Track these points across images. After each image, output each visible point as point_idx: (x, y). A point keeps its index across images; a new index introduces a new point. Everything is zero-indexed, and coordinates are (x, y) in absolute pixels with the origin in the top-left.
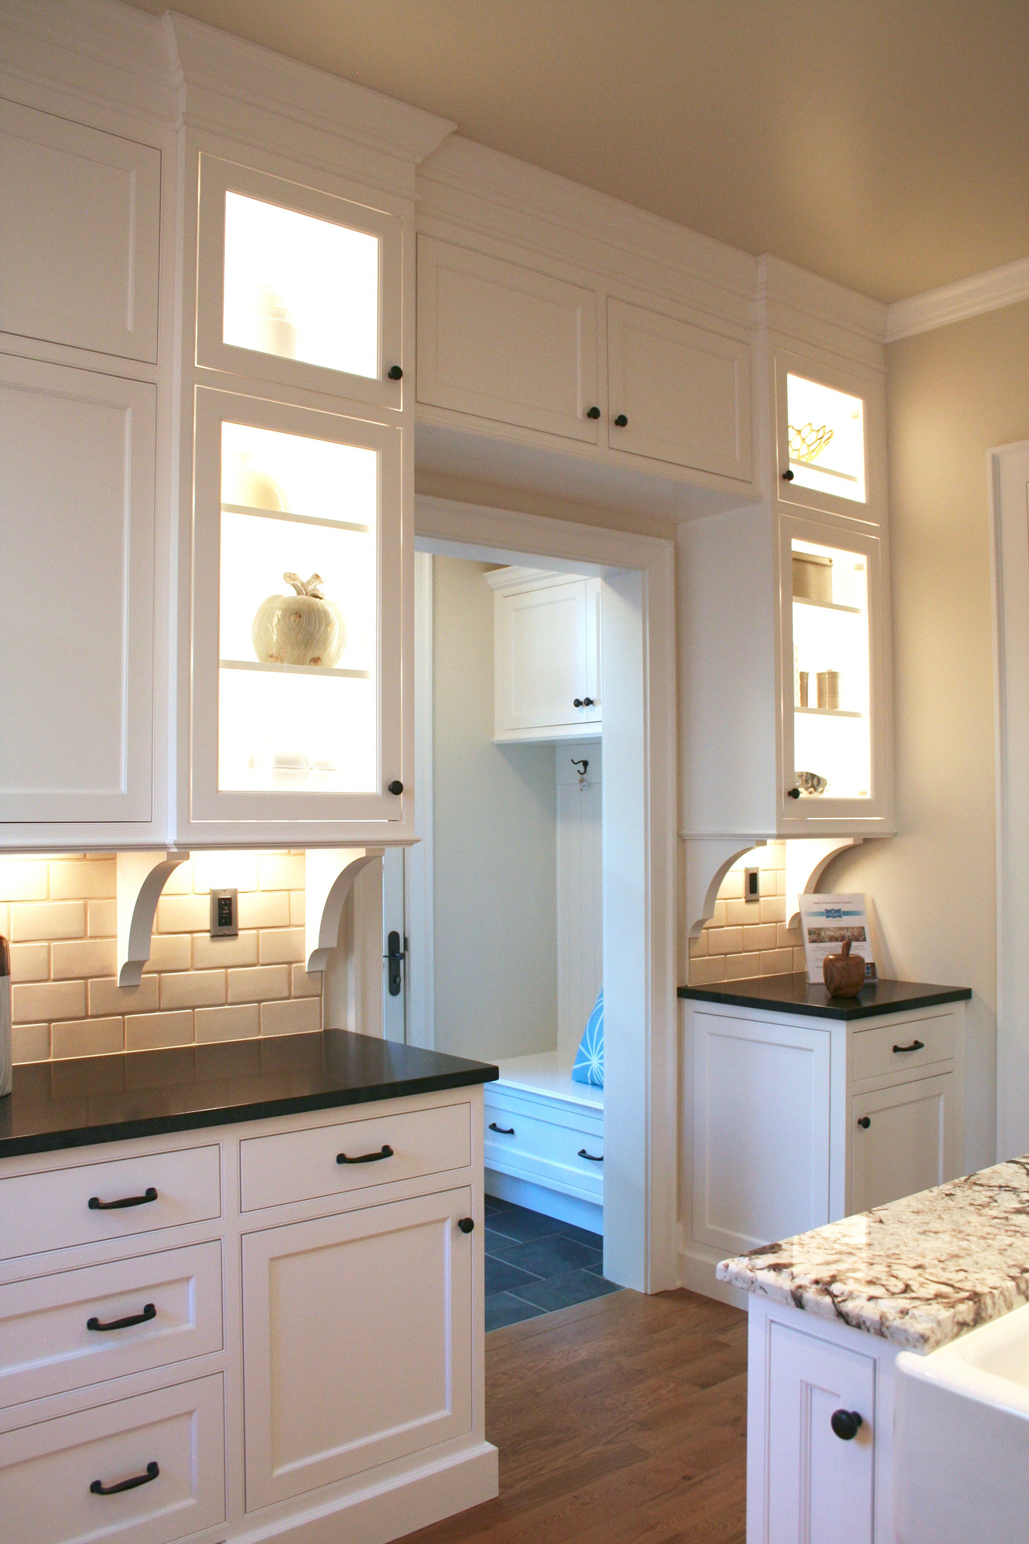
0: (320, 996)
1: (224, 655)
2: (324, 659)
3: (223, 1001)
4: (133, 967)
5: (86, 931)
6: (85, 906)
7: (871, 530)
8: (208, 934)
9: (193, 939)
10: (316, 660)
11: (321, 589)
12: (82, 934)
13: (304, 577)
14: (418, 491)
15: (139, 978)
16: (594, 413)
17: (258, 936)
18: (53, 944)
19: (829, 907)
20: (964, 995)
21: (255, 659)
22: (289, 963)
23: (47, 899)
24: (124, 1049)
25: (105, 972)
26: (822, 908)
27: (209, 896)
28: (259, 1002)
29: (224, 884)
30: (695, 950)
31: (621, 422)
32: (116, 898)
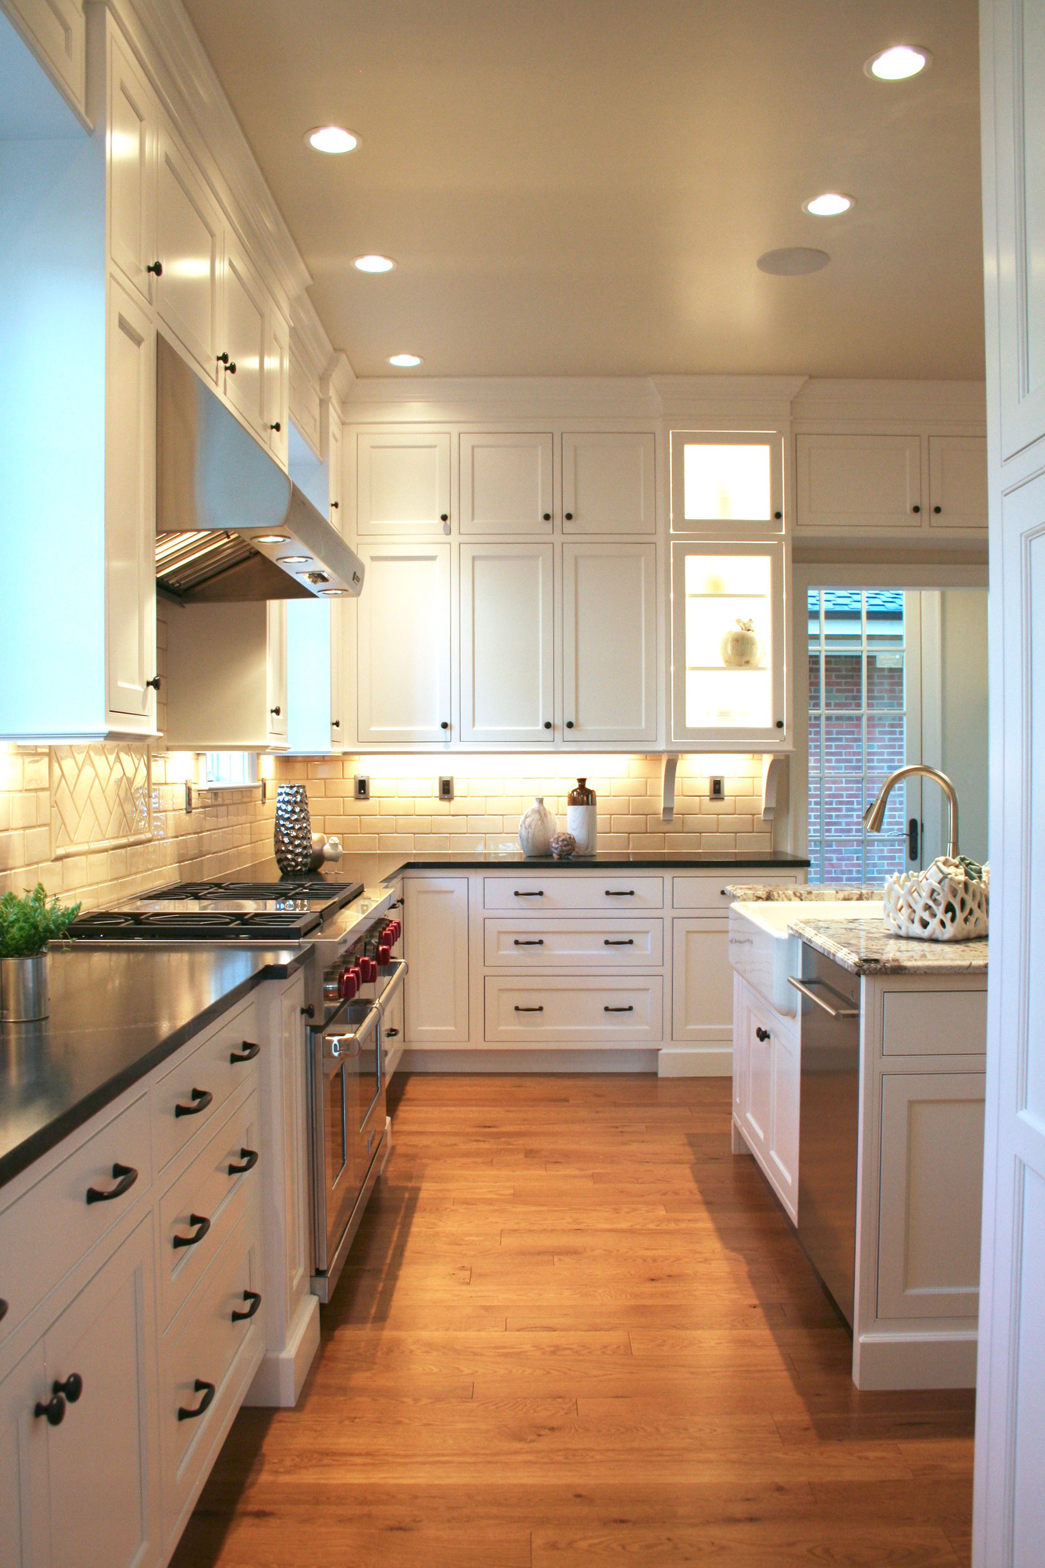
0: (771, 833)
1: (689, 664)
2: (752, 661)
3: (716, 831)
4: (668, 810)
5: (647, 793)
6: (646, 781)
8: (708, 798)
9: (700, 800)
10: (747, 662)
11: (753, 626)
12: (644, 794)
13: (745, 622)
15: (672, 816)
16: (916, 509)
17: (735, 801)
18: (631, 798)
21: (724, 665)
22: (753, 815)
23: (629, 778)
24: (664, 849)
25: (656, 813)
27: (709, 779)
28: (736, 833)
29: (717, 773)
31: (938, 510)
32: (661, 778)
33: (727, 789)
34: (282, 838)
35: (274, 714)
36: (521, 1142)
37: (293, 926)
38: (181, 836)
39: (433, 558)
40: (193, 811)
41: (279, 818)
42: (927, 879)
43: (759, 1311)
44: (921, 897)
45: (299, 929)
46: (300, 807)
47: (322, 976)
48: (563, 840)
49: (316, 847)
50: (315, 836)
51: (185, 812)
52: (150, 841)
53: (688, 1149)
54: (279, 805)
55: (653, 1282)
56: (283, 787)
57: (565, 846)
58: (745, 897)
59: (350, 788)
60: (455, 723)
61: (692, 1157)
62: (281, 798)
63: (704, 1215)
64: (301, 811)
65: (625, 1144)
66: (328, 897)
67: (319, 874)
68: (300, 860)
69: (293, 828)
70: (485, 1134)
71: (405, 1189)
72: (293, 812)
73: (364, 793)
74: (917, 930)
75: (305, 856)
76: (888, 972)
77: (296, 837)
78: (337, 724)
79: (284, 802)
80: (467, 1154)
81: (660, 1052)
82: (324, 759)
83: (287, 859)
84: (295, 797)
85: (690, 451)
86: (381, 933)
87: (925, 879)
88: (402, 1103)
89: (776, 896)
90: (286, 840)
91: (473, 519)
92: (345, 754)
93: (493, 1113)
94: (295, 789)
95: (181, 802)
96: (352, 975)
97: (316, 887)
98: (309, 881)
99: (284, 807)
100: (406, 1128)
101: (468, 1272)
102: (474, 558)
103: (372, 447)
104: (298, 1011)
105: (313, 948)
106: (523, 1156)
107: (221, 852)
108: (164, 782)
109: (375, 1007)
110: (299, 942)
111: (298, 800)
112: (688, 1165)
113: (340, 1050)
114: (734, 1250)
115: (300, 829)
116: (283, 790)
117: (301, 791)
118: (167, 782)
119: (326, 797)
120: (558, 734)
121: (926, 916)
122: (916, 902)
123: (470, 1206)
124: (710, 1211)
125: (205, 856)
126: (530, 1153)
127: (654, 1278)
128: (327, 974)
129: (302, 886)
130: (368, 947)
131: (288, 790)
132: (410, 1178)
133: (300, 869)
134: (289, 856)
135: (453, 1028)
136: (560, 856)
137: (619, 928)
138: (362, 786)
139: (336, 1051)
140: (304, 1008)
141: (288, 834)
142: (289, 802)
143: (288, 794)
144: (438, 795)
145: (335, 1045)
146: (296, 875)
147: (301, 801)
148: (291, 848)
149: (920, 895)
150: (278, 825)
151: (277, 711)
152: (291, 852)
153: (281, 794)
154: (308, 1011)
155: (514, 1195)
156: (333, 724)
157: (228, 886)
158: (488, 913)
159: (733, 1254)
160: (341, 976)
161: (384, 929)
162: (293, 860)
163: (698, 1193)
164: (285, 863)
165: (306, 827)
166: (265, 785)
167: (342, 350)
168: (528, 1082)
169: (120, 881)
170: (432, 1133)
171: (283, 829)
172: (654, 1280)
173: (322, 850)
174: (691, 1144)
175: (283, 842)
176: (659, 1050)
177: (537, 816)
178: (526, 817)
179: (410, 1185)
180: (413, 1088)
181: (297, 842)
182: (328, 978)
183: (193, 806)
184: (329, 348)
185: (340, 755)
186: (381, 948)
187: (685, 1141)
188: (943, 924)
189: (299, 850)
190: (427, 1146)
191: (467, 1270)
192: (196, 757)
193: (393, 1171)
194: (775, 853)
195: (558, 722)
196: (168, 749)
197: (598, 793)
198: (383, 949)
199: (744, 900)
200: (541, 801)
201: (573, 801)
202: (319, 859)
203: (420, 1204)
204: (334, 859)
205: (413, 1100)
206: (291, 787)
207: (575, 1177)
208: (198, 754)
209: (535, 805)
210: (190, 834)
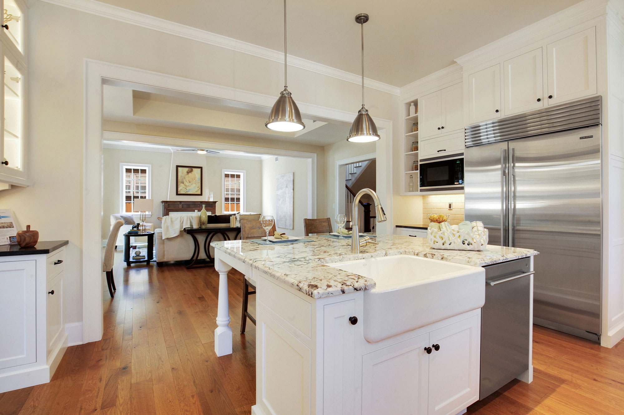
20: (66, 243)
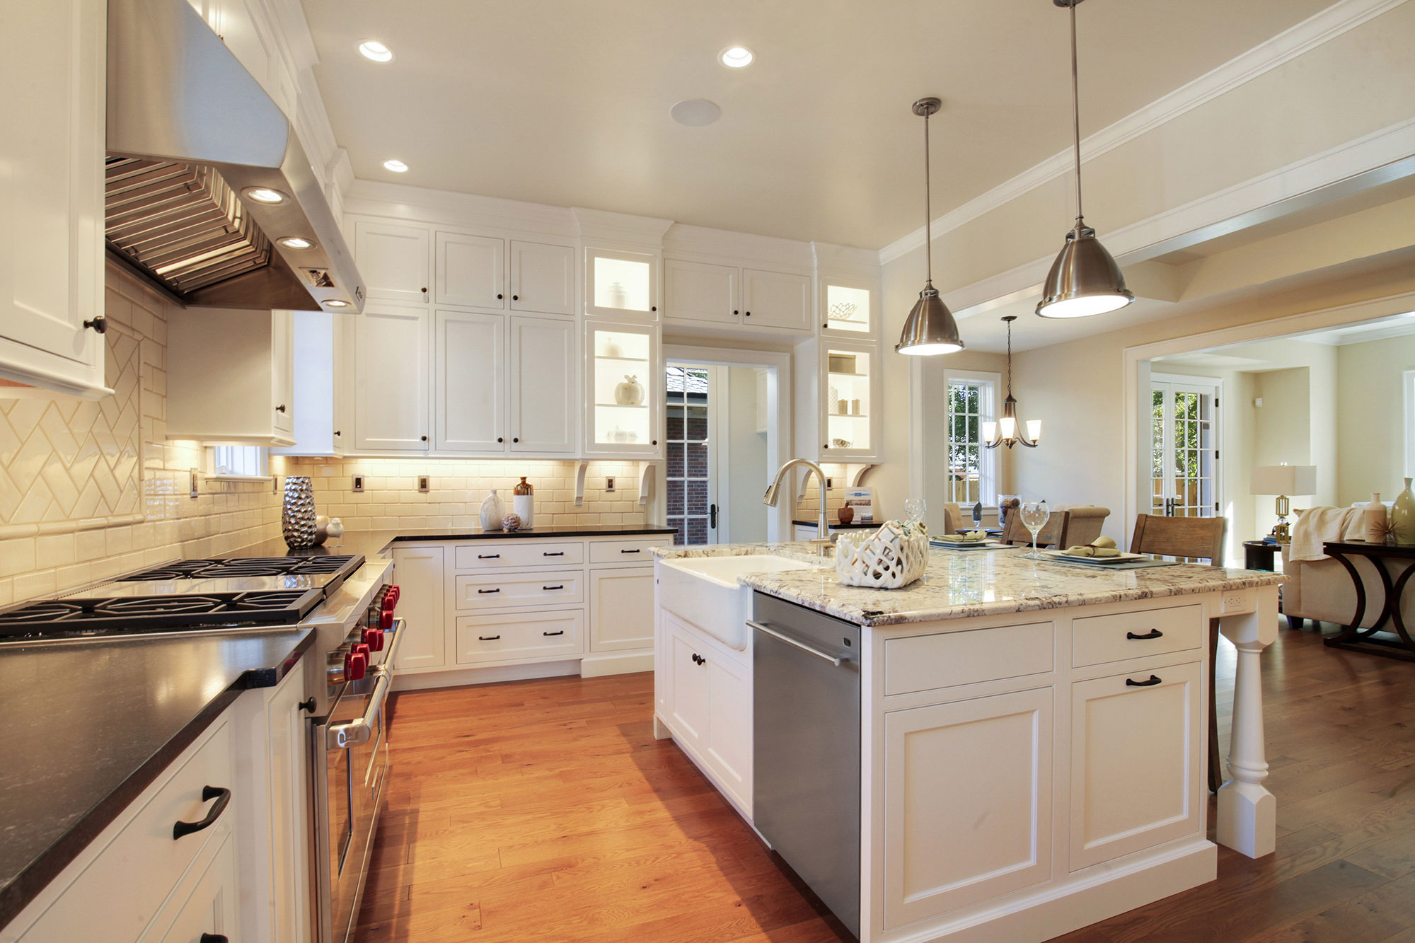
0: (643, 513)
1: (596, 402)
2: (635, 403)
3: (610, 512)
4: (579, 499)
5: (566, 487)
6: (565, 480)
7: (872, 343)
8: (605, 490)
9: (600, 492)
10: (632, 403)
11: (635, 380)
12: (564, 488)
13: (631, 376)
14: (663, 343)
15: (582, 502)
16: (736, 313)
17: (622, 492)
18: (555, 490)
19: (856, 492)
21: (615, 403)
22: (634, 501)
23: (552, 476)
24: (577, 524)
25: (571, 500)
26: (854, 493)
27: (605, 478)
28: (622, 513)
30: (801, 507)
31: (748, 314)
32: (574, 477)
33: (616, 484)
34: (289, 519)
35: (279, 411)
36: (496, 747)
37: (291, 607)
38: (184, 518)
39: (415, 318)
40: (199, 496)
41: (286, 503)
42: (880, 540)
43: (744, 908)
44: (874, 554)
45: (297, 611)
46: (306, 494)
47: (325, 660)
48: (512, 519)
49: (320, 527)
50: (319, 518)
51: (189, 496)
52: (142, 522)
53: (623, 739)
54: (286, 492)
55: (646, 890)
56: (290, 478)
57: (514, 523)
58: (670, 556)
59: (350, 484)
60: (431, 436)
61: (628, 746)
62: (288, 487)
63: (658, 804)
64: (307, 497)
65: (575, 740)
66: (331, 570)
67: (323, 548)
68: (305, 536)
69: (299, 511)
70: (469, 744)
71: (404, 813)
72: (299, 498)
73: (360, 487)
74: (870, 580)
75: (311, 534)
76: (893, 622)
77: (302, 519)
78: (338, 433)
79: (291, 490)
80: (454, 767)
81: (582, 661)
82: (327, 460)
83: (293, 536)
84: (301, 485)
85: (598, 261)
86: (383, 599)
87: (877, 539)
88: (394, 721)
89: (691, 555)
90: (293, 521)
91: (446, 293)
92: (345, 457)
93: (468, 723)
94: (301, 480)
95: (187, 488)
96: (360, 655)
97: (319, 560)
98: (313, 555)
99: (291, 494)
100: (400, 745)
101: (478, 910)
102: (446, 321)
103: (368, 233)
104: (296, 706)
105: (315, 632)
106: (501, 762)
107: (231, 532)
108: (162, 467)
109: (383, 676)
110: (296, 627)
111: (304, 488)
112: (629, 754)
113: (347, 740)
114: (696, 838)
115: (305, 512)
116: (290, 481)
117: (307, 481)
118: (166, 468)
119: (329, 490)
120: (507, 446)
121: (880, 569)
122: (870, 558)
123: (465, 825)
124: (662, 799)
125: (213, 535)
126: (506, 758)
127: (645, 885)
128: (331, 656)
129: (306, 559)
130: (372, 613)
131: (295, 481)
132: (408, 799)
133: (306, 544)
134: (296, 534)
135: (432, 656)
136: (510, 530)
137: (553, 579)
138: (358, 482)
139: (342, 742)
140: (303, 702)
141: (294, 516)
142: (295, 490)
143: (295, 484)
144: (417, 488)
145: (341, 735)
146: (302, 549)
147: (306, 489)
148: (297, 527)
149: (873, 553)
150: (285, 510)
151: (282, 409)
152: (297, 530)
153: (288, 484)
154: (308, 706)
155: (502, 805)
156: (335, 433)
157: (229, 562)
158: (458, 572)
159: (696, 844)
160: (348, 657)
161: (386, 595)
162: (299, 537)
163: (646, 781)
164: (292, 540)
165: (311, 511)
166: (276, 479)
167: (344, 147)
168: (491, 691)
169: (93, 563)
170: (422, 748)
171: (290, 512)
172: (646, 887)
173: (325, 529)
174: (624, 734)
175: (290, 522)
176: (581, 659)
177: (493, 503)
178: (485, 504)
179: (409, 808)
180: (402, 706)
181: (302, 523)
182: (333, 659)
183: (199, 492)
184: (334, 144)
185: (341, 457)
186: (384, 614)
187: (619, 732)
188: (894, 575)
189: (305, 529)
190: (420, 763)
191: (476, 908)
192: (204, 449)
193: (393, 793)
194: (647, 525)
195: (506, 437)
196: (167, 438)
197: (534, 487)
198: (386, 615)
199: (669, 558)
200: (495, 492)
201: (518, 493)
202: (323, 536)
203: (421, 828)
204: (336, 536)
205: (405, 716)
206: (298, 478)
207: (546, 778)
208: (206, 447)
209: (491, 495)
210: (196, 516)
